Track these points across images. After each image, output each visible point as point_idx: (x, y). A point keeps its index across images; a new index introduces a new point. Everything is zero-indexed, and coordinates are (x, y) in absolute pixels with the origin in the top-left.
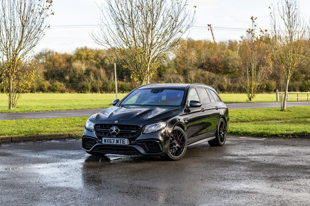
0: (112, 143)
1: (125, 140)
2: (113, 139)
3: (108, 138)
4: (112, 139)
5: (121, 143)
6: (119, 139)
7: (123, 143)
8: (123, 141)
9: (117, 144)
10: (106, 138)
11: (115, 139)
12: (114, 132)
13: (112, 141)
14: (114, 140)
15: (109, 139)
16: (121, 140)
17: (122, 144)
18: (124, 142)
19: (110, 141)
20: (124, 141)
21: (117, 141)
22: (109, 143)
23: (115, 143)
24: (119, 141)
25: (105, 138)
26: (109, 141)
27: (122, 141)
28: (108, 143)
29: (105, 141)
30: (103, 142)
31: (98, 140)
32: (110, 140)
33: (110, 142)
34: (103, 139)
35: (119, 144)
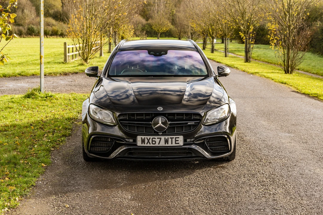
0: (157, 145)
1: (179, 138)
2: (158, 138)
3: (148, 137)
4: (156, 137)
5: (172, 144)
6: (169, 137)
7: (176, 143)
8: (176, 141)
9: (167, 145)
10: (146, 137)
11: (163, 138)
12: (160, 127)
13: (157, 141)
14: (161, 138)
15: (152, 137)
16: (172, 138)
17: (174, 144)
18: (178, 141)
19: (152, 141)
20: (177, 139)
21: (166, 141)
22: (152, 145)
23: (162, 144)
24: (170, 140)
25: (143, 137)
26: (150, 141)
27: (174, 140)
28: (148, 145)
29: (143, 141)
30: (139, 143)
31: (127, 140)
32: (154, 140)
33: (154, 142)
34: (139, 138)
35: (170, 144)
